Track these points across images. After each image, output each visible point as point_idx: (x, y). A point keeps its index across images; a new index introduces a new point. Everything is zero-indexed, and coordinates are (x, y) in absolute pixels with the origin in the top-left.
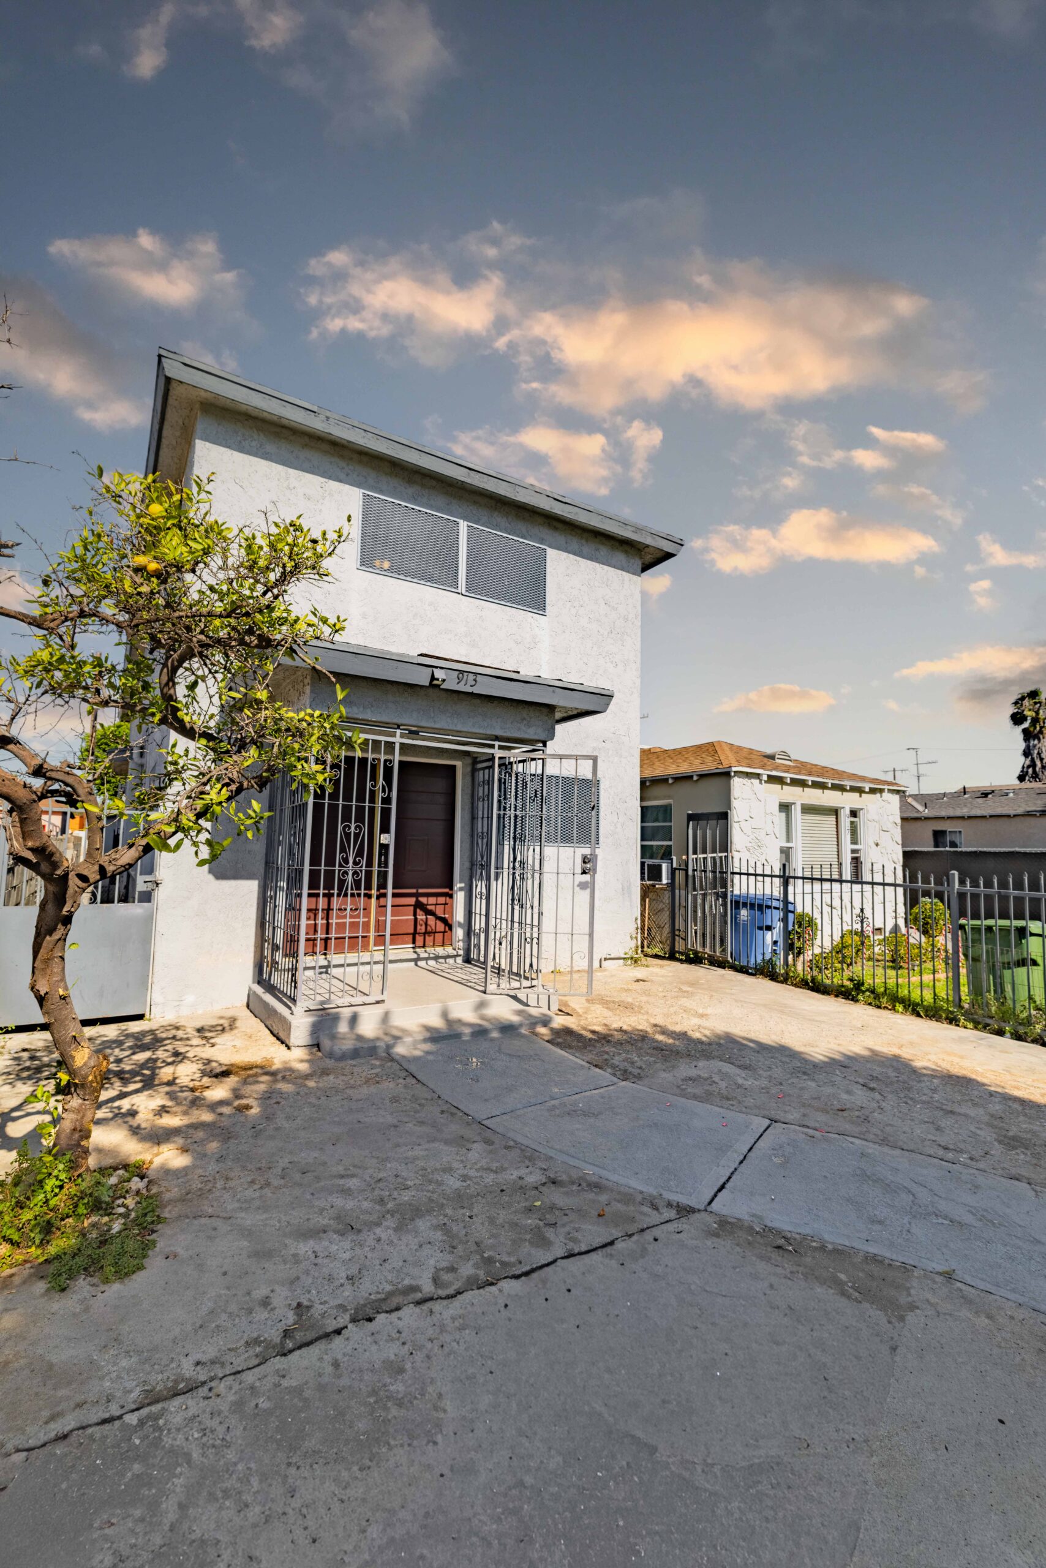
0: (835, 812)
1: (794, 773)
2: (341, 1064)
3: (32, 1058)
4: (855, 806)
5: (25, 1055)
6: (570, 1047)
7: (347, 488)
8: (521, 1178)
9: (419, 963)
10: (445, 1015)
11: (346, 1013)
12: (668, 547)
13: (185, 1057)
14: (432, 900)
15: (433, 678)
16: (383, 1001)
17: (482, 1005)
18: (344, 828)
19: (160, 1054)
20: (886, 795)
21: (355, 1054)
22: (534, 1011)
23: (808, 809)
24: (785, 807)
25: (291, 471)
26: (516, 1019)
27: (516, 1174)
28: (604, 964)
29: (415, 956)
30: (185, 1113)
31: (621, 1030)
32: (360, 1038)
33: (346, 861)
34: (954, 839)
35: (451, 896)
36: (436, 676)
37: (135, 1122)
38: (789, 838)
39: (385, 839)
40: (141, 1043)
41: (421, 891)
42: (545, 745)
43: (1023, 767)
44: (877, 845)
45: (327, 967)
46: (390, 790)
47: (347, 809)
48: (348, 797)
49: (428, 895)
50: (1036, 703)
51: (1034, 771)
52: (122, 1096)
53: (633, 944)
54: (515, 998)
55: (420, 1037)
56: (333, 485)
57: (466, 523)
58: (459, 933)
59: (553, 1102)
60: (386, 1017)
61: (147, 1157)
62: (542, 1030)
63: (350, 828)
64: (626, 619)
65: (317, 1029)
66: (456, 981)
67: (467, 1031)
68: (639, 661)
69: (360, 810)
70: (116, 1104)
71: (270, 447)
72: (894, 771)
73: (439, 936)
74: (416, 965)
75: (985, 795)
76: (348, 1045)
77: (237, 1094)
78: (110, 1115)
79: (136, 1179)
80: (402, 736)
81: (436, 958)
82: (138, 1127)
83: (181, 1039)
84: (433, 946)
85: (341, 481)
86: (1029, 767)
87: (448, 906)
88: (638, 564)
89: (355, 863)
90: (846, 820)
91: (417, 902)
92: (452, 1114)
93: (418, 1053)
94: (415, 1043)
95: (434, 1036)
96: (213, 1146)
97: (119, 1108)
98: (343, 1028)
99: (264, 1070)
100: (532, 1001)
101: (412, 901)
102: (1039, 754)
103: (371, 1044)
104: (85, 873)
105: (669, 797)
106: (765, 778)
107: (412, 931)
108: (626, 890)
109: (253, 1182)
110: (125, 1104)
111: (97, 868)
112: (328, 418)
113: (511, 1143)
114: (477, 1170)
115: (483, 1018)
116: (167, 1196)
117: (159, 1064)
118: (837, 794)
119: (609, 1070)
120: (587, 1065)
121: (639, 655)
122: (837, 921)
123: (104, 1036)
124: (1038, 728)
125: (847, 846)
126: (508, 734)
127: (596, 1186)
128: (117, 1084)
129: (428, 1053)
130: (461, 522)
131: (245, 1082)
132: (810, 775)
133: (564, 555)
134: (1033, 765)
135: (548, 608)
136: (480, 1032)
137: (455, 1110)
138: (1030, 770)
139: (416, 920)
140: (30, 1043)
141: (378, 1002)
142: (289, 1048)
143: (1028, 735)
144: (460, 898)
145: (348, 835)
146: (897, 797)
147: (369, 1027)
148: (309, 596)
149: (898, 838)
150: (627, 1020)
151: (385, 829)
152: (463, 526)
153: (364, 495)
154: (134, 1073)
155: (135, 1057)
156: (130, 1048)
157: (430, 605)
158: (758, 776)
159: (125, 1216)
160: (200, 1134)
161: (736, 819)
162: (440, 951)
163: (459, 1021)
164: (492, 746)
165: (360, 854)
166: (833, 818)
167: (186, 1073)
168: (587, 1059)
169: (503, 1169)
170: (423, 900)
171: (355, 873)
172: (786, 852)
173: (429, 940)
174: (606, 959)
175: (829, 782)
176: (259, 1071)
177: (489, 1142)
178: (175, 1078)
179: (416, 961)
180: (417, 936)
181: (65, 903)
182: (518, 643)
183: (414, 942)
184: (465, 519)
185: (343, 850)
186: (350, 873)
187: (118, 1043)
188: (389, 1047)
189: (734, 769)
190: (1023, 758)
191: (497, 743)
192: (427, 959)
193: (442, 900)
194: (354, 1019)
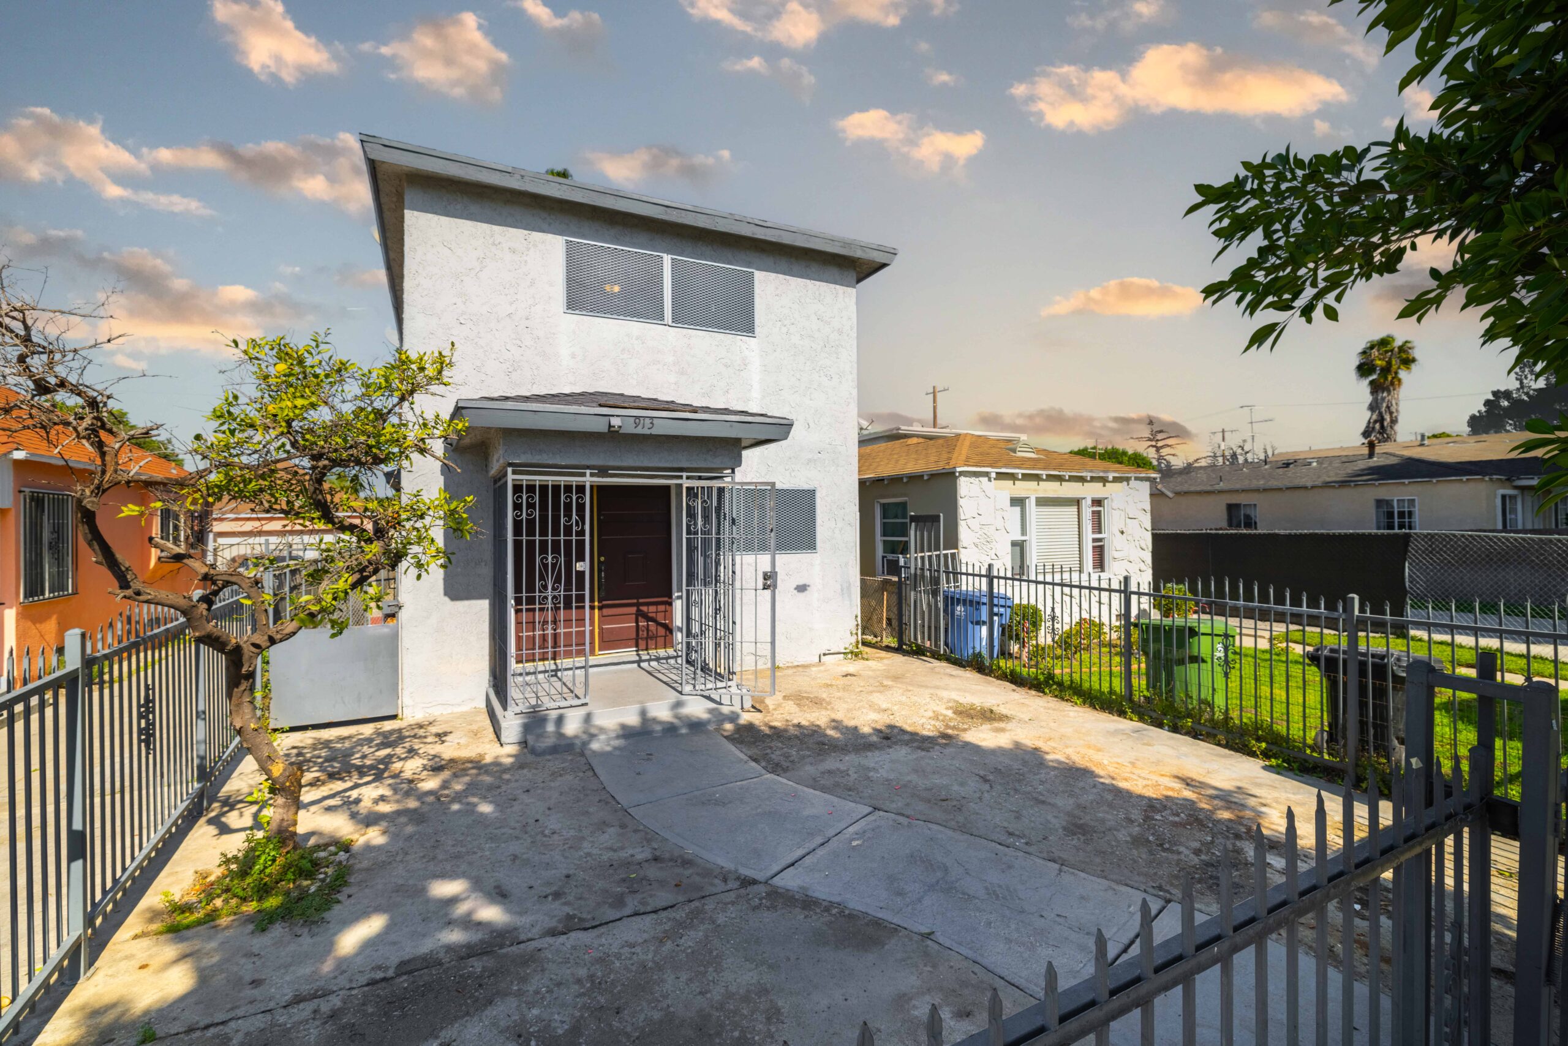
0: (1077, 502)
1: (1026, 468)
2: (539, 759)
3: (299, 755)
4: (1098, 495)
5: (295, 751)
6: (742, 742)
7: (550, 237)
8: (632, 856)
9: (642, 664)
10: (643, 713)
11: (554, 714)
12: (880, 258)
13: (417, 754)
14: (652, 609)
15: (610, 426)
16: (586, 704)
17: (678, 704)
18: (542, 560)
19: (399, 751)
20: (1132, 482)
21: (554, 750)
22: (725, 710)
23: (1042, 502)
24: (1018, 502)
25: (496, 228)
26: (705, 716)
27: (630, 852)
28: (824, 658)
29: (637, 658)
30: (398, 801)
31: (799, 726)
32: (560, 735)
33: (545, 587)
34: (1248, 512)
35: (670, 604)
36: (612, 423)
37: (354, 808)
38: (1024, 532)
39: (580, 566)
40: (390, 740)
41: (641, 601)
42: (733, 472)
43: (1369, 422)
44: (1122, 533)
45: (557, 670)
46: (584, 523)
47: (544, 544)
48: (544, 532)
49: (648, 604)
50: (1386, 352)
51: (1382, 427)
52: (356, 786)
53: (853, 639)
54: (709, 698)
55: (613, 735)
56: (537, 236)
57: (670, 256)
58: (679, 637)
59: (696, 793)
60: (588, 718)
61: (355, 837)
62: (729, 726)
63: (547, 559)
64: (840, 332)
65: (527, 728)
66: (665, 683)
67: (658, 728)
68: (855, 371)
69: (555, 544)
70: (347, 794)
71: (474, 208)
72: (1223, 431)
73: (661, 640)
74: (639, 666)
75: (1287, 465)
76: (550, 742)
77: (445, 785)
78: (340, 803)
79: (342, 853)
80: (592, 475)
81: (658, 659)
82: (357, 813)
83: (420, 737)
84: (656, 648)
85: (543, 231)
86: (1376, 422)
87: (669, 614)
88: (853, 276)
89: (554, 589)
90: (1087, 511)
91: (638, 610)
92: (607, 803)
93: (608, 749)
94: (609, 739)
95: (627, 733)
96: (410, 829)
97: (349, 797)
98: (550, 728)
99: (477, 764)
100: (726, 700)
101: (633, 610)
102: (1388, 407)
103: (569, 742)
104: (258, 642)
105: (905, 495)
106: (993, 475)
107: (634, 636)
108: (845, 590)
109: (424, 857)
110: (354, 794)
111: (266, 638)
112: (522, 177)
113: (642, 827)
114: (600, 849)
115: (677, 717)
116: (358, 866)
117: (394, 760)
118: (1077, 485)
119: (764, 764)
120: (745, 758)
121: (856, 366)
122: (1076, 609)
123: (361, 734)
124: (1390, 378)
125: (1089, 535)
126: (695, 465)
127: (687, 863)
128: (355, 776)
129: (615, 748)
130: (665, 256)
131: (455, 775)
132: (1044, 469)
133: (772, 276)
134: (1381, 420)
135: (757, 329)
136: (670, 729)
137: (610, 800)
138: (1377, 426)
139: (638, 626)
140: (301, 741)
141: (583, 705)
142: (502, 745)
143: (1375, 388)
144: (678, 606)
145: (546, 566)
146: (1148, 484)
147: (572, 727)
148: (519, 343)
149: (1148, 525)
150: (808, 716)
151: (581, 558)
152: (667, 259)
153: (567, 242)
154: (371, 767)
155: (378, 754)
156: (377, 745)
157: (637, 339)
158: (987, 474)
159: (323, 880)
160: (403, 819)
161: (962, 517)
162: (662, 652)
163: (655, 720)
164: (681, 477)
165: (558, 580)
166: (1075, 509)
167: (411, 767)
168: (749, 753)
169: (622, 848)
170: (644, 609)
171: (554, 597)
172: (1019, 547)
173: (651, 643)
174: (825, 655)
175: (1067, 474)
176: (469, 765)
177: (623, 826)
178: (401, 772)
179: (639, 662)
180: (641, 640)
181: (242, 665)
182: (727, 366)
183: (637, 646)
184: (668, 252)
185: (542, 578)
186: (550, 598)
187: (369, 741)
188: (585, 744)
189: (958, 469)
190: (1369, 414)
191: (685, 474)
192: (649, 661)
193: (661, 608)
194: (560, 720)
